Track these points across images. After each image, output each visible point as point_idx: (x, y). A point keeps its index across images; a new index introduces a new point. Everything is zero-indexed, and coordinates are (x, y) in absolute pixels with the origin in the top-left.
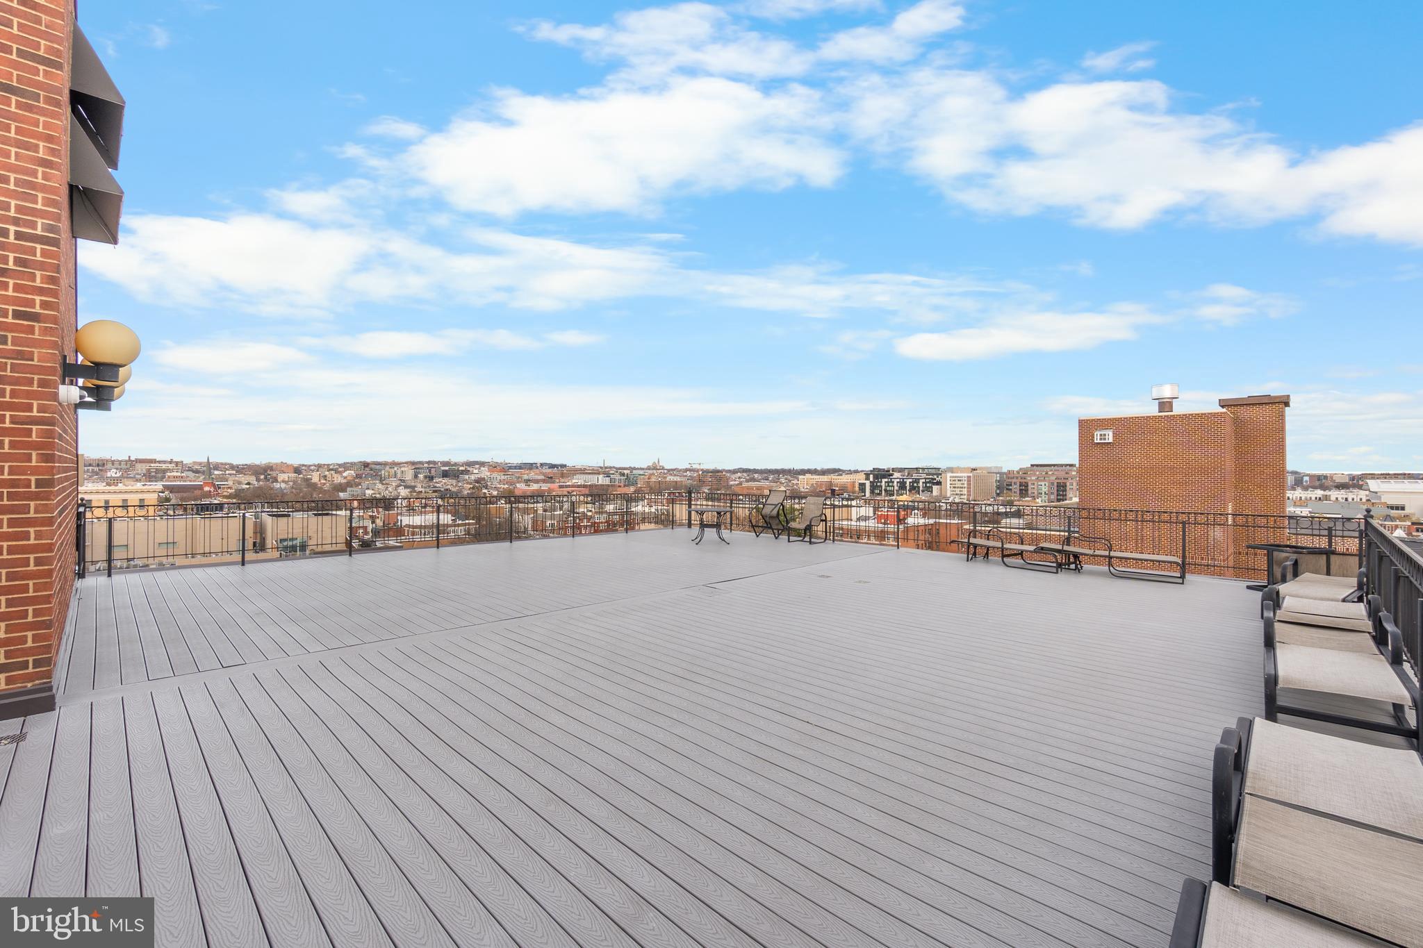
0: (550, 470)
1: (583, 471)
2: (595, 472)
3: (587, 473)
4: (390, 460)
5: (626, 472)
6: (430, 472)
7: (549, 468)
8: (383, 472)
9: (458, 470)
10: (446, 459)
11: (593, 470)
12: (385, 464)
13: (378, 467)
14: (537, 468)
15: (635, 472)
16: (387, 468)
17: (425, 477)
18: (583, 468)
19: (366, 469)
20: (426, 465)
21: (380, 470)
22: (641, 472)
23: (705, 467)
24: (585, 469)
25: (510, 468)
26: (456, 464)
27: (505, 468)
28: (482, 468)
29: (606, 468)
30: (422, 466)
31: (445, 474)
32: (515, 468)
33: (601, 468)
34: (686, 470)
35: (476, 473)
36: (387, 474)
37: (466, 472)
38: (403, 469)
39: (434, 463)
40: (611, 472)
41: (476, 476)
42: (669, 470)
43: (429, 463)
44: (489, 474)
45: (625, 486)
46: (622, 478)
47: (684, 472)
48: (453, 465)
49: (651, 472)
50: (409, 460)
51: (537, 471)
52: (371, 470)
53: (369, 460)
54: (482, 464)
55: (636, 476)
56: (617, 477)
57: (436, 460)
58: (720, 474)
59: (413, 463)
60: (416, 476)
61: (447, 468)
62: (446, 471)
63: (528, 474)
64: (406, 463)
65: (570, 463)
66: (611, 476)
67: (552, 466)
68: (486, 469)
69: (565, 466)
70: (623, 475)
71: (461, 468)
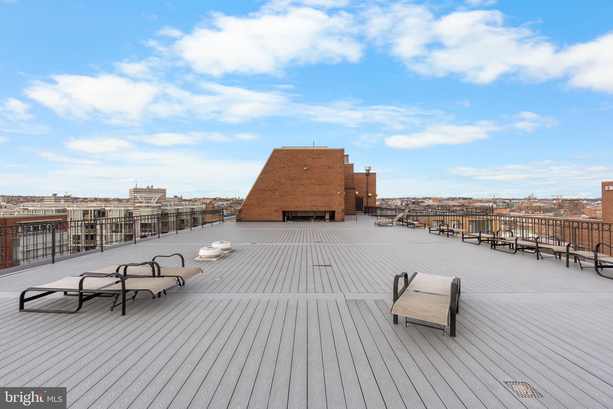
0: (463, 201)
1: (481, 201)
2: (489, 201)
3: (483, 202)
4: (392, 198)
5: (507, 201)
6: (407, 202)
7: (463, 200)
8: (389, 202)
9: (419, 201)
10: (414, 197)
11: (488, 200)
12: (390, 199)
13: (387, 200)
14: (457, 200)
15: (512, 201)
16: (391, 201)
17: (405, 204)
18: (481, 199)
19: (383, 201)
20: (406, 199)
21: (388, 202)
22: (517, 201)
23: (565, 197)
24: (483, 200)
25: (443, 200)
26: (418, 199)
27: (440, 200)
28: (430, 200)
29: (496, 199)
30: (404, 200)
31: (413, 203)
32: (446, 200)
33: (493, 199)
34: (553, 200)
35: (427, 202)
36: (391, 203)
37: (423, 202)
38: (397, 201)
39: (409, 198)
40: (497, 201)
41: (427, 204)
42: (539, 200)
43: (407, 198)
44: (432, 203)
45: (504, 208)
46: (504, 204)
47: (551, 201)
48: (417, 199)
49: (524, 201)
50: (399, 197)
51: (456, 201)
52: (385, 202)
53: (384, 198)
54: (430, 198)
55: (513, 203)
56: (501, 204)
57: (410, 197)
58: (576, 202)
59: (401, 199)
60: (402, 204)
61: (414, 201)
62: (414, 202)
63: (451, 203)
64: (398, 199)
65: (475, 197)
66: (497, 203)
67: (465, 199)
68: (432, 201)
69: (472, 199)
70: (505, 203)
71: (420, 201)
